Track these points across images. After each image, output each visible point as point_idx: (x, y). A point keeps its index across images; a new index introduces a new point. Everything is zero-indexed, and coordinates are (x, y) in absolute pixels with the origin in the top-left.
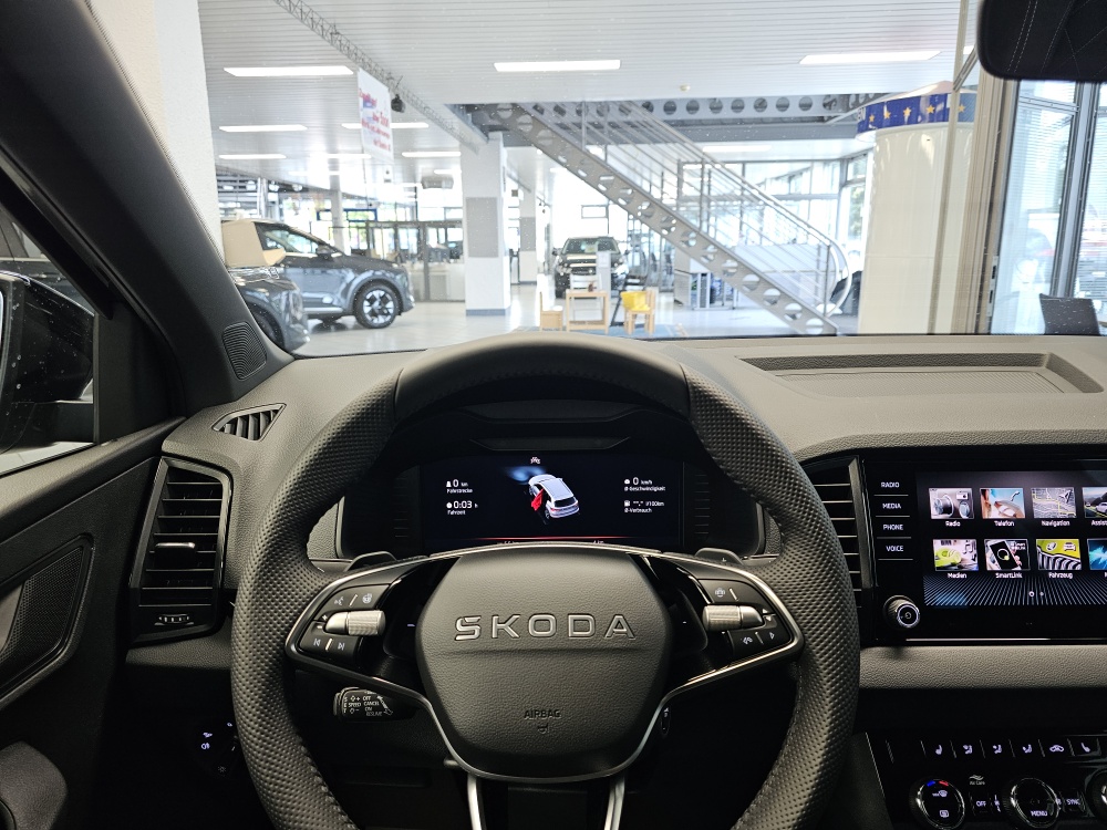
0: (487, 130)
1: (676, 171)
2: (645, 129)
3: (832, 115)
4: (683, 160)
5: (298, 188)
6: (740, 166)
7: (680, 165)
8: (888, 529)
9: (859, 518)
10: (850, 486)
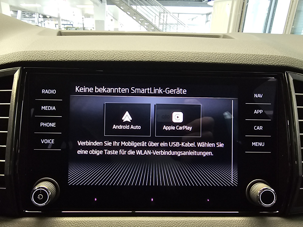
1: (159, 16)
4: (161, 12)
5: (48, 17)
6: (178, 14)
7: (160, 13)
8: (44, 126)
9: (10, 117)
10: (11, 91)
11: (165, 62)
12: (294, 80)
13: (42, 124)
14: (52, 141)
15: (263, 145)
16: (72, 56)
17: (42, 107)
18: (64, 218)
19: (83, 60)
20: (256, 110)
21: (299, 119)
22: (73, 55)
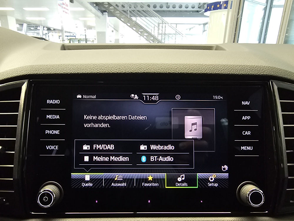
0: (103, 12)
1: (157, 26)
2: (148, 13)
3: (201, 10)
4: (159, 23)
5: (52, 29)
6: (176, 25)
7: (159, 24)
8: (49, 133)
9: (19, 126)
10: (19, 102)
11: (159, 73)
12: (278, 88)
13: (47, 132)
14: (56, 147)
15: (251, 149)
16: (74, 69)
17: (47, 116)
18: (67, 219)
19: (84, 72)
20: (243, 117)
21: (284, 124)
22: (76, 68)
